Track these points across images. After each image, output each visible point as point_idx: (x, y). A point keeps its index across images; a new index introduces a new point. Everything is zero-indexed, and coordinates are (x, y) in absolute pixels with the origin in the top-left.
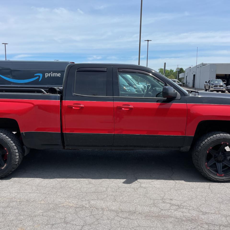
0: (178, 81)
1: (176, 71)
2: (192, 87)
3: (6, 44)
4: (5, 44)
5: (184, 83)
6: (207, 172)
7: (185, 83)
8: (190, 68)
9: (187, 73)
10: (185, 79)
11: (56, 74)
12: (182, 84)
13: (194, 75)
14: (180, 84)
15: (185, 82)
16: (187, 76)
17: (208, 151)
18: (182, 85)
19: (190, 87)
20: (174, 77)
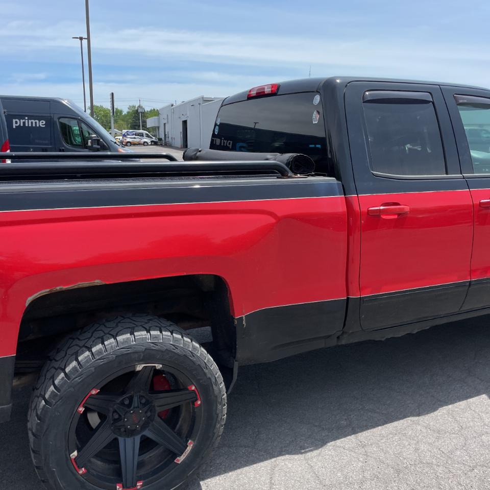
0: (147, 134)
1: (128, 112)
2: (181, 148)
5: (160, 139)
7: (163, 139)
8: (172, 105)
9: (166, 117)
10: (162, 129)
11: (36, 121)
12: (157, 140)
13: (185, 123)
14: (153, 140)
15: (162, 136)
16: (165, 124)
18: (157, 142)
19: (178, 148)
20: (126, 126)
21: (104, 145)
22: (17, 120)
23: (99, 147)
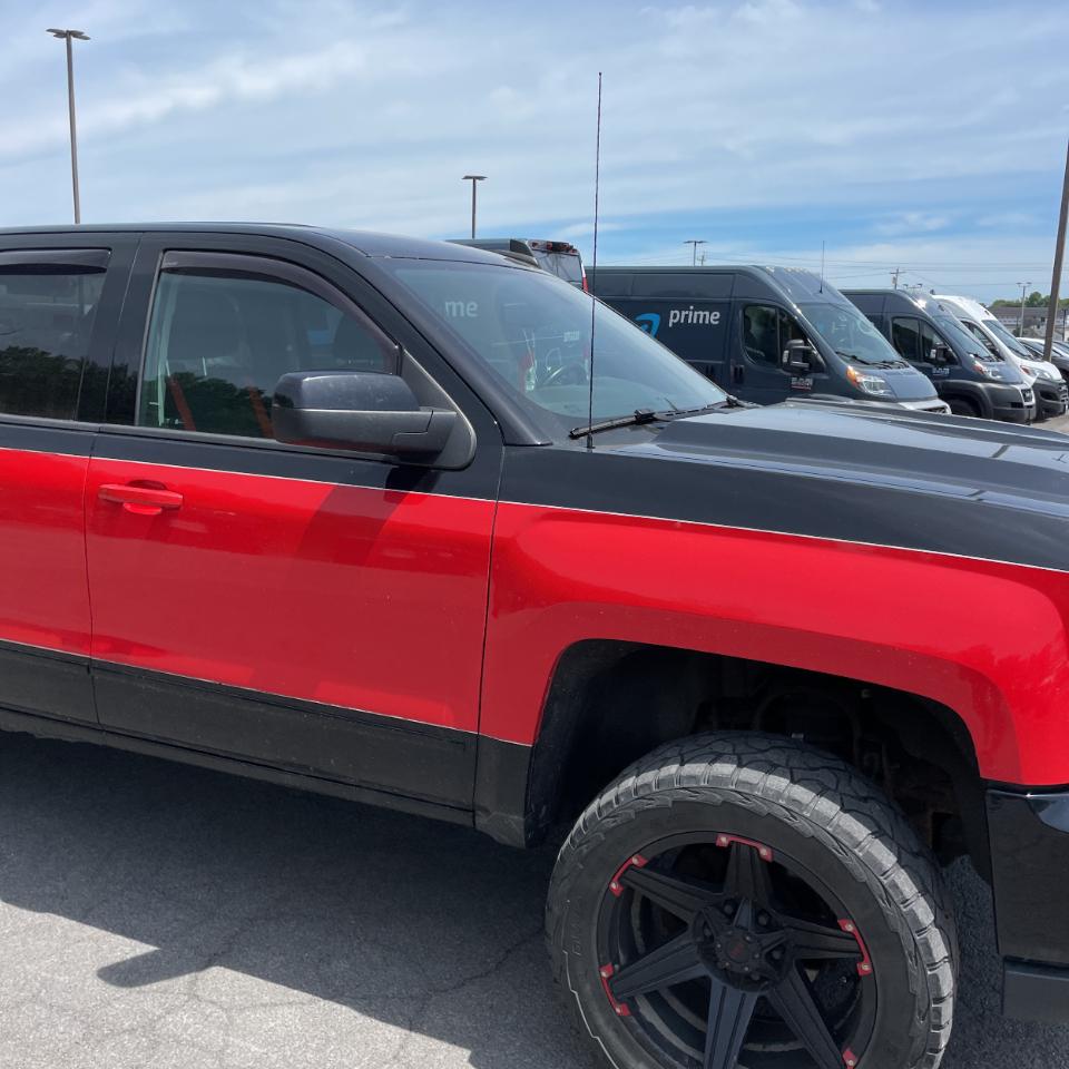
3: (477, 181)
4: (475, 178)
6: (611, 1034)
17: (620, 881)
21: (818, 363)
22: (677, 312)
23: (806, 365)
